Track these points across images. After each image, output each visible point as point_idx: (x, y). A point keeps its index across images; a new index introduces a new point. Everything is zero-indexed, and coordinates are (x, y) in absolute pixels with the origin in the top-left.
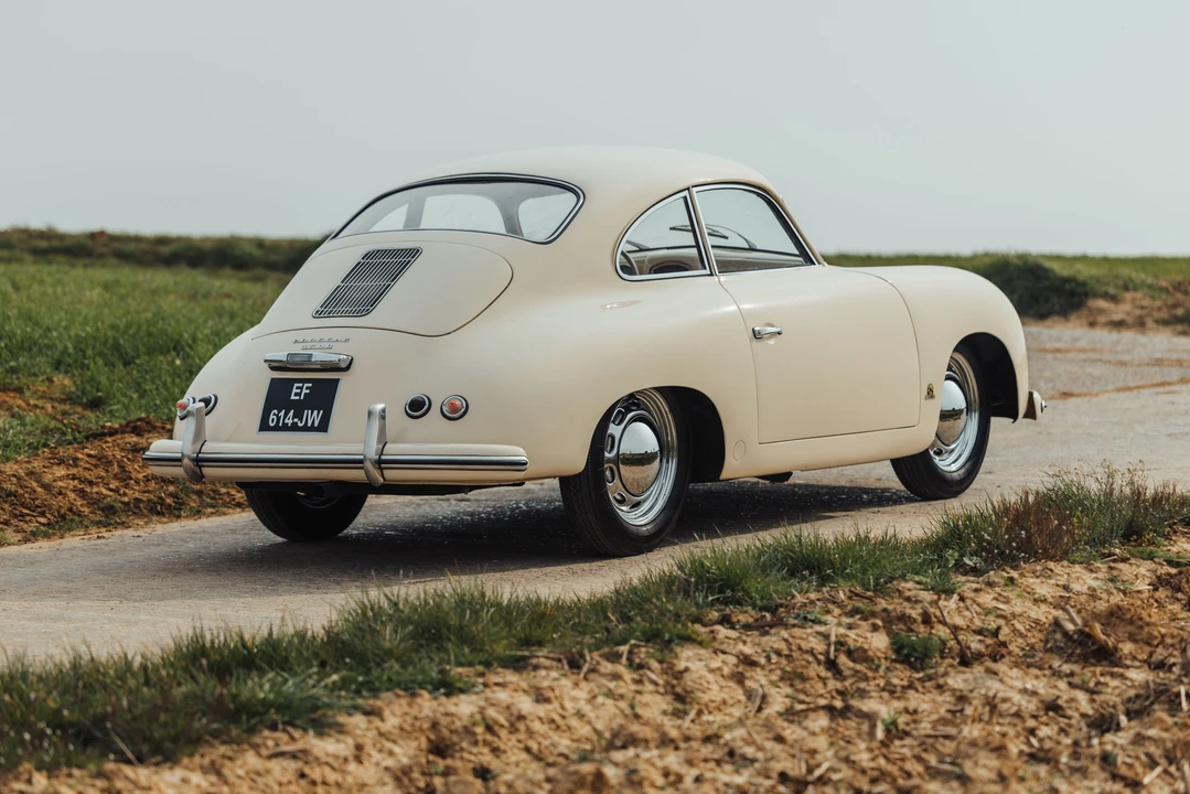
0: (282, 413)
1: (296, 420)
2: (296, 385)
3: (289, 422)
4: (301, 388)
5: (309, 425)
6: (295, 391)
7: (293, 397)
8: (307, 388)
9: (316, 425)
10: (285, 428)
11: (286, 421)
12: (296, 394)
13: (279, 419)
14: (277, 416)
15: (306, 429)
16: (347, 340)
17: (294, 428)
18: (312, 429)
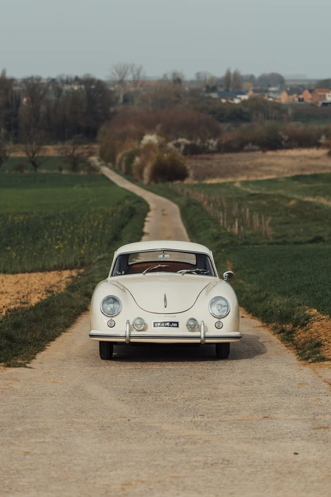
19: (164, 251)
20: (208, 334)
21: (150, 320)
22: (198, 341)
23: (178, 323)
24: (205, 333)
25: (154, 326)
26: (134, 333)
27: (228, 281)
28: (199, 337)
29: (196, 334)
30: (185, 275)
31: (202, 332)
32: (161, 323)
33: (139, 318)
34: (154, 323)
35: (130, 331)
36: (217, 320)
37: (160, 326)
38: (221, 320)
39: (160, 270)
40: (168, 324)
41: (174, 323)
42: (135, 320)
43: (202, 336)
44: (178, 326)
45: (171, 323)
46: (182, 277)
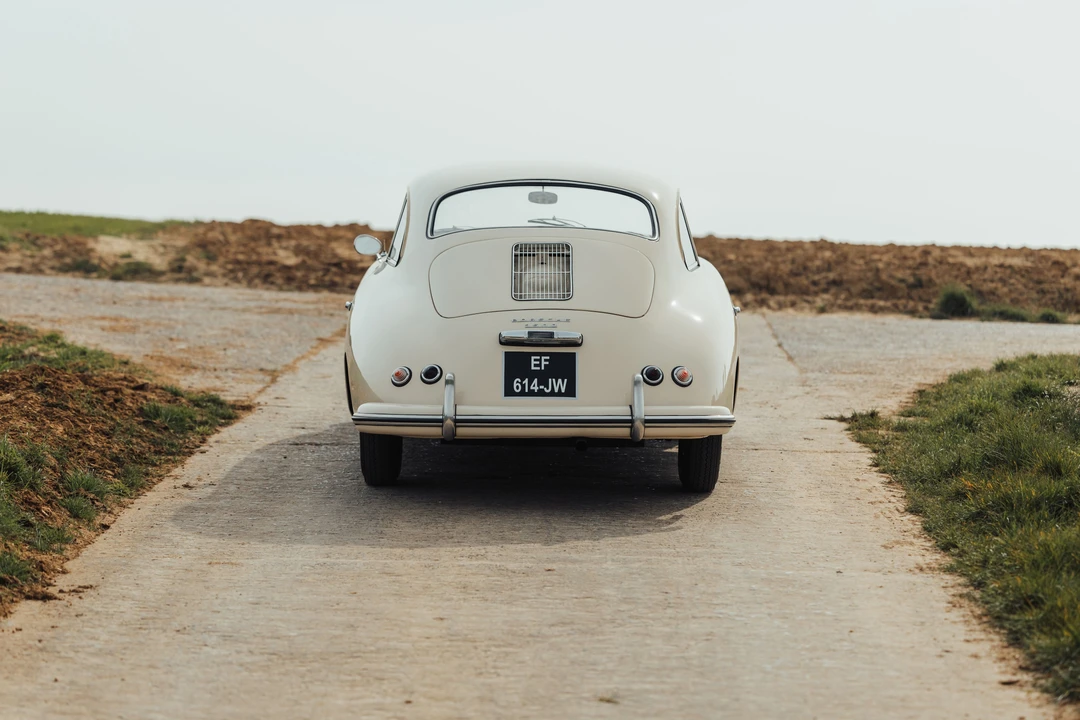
0: (526, 381)
1: (542, 387)
2: (533, 358)
3: (536, 389)
4: (540, 360)
5: (556, 390)
6: (533, 363)
7: (533, 368)
8: (545, 360)
9: (563, 391)
10: (531, 393)
11: (532, 388)
12: (535, 365)
13: (523, 386)
14: (521, 383)
15: (552, 394)
16: (568, 321)
17: (541, 393)
18: (560, 394)
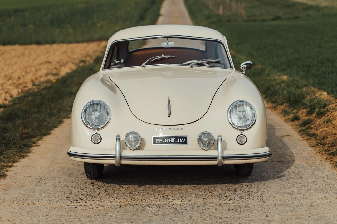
19: (169, 37)
20: (227, 153)
21: (148, 133)
22: (214, 162)
23: (186, 138)
24: (223, 151)
25: (154, 143)
26: (127, 152)
27: (248, 75)
28: (216, 158)
29: (212, 153)
30: (194, 67)
31: (220, 149)
32: (164, 138)
33: (133, 133)
34: (154, 138)
35: (121, 150)
36: (239, 133)
37: (162, 143)
38: (245, 133)
39: (163, 61)
40: (173, 140)
41: (181, 138)
42: (128, 135)
43: (220, 156)
44: (186, 142)
45: (177, 138)
46: (191, 70)
